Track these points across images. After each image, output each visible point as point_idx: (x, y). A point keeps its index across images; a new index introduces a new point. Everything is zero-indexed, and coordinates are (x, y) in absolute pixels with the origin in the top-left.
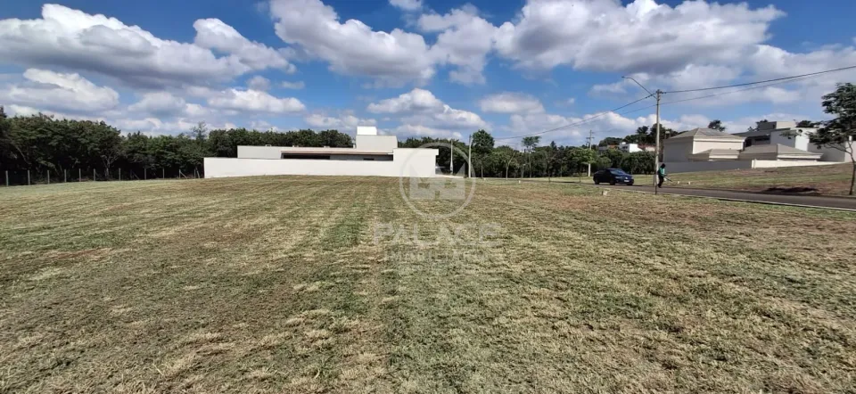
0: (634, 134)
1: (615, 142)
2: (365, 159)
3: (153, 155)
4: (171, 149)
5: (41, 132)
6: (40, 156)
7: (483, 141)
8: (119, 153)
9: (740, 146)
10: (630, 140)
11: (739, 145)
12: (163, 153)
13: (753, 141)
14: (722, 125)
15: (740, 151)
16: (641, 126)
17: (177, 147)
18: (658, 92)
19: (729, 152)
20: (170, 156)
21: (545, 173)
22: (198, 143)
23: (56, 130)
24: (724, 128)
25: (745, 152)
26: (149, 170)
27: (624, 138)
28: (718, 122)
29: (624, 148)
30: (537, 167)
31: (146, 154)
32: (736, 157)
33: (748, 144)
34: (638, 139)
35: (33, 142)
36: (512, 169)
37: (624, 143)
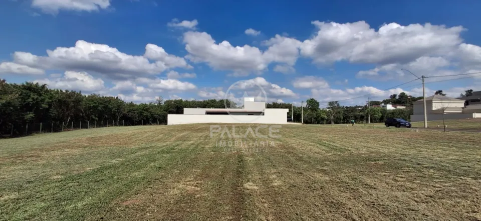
0: (388, 99)
1: (377, 103)
2: (249, 115)
3: (138, 113)
4: (147, 110)
5: (95, 103)
6: (93, 114)
7: (313, 104)
8: (124, 112)
9: (463, 105)
10: (386, 102)
11: (461, 104)
12: (142, 112)
13: (469, 103)
14: (443, 93)
15: (463, 108)
16: (392, 94)
17: (148, 109)
18: (423, 77)
19: (456, 108)
20: (145, 113)
21: (342, 122)
22: (159, 107)
23: (100, 102)
24: (445, 95)
25: (465, 109)
26: (136, 121)
27: (381, 101)
28: (441, 91)
29: (383, 107)
30: (337, 118)
31: (134, 113)
32: (461, 112)
33: (467, 104)
34: (391, 101)
35: (90, 108)
36: (323, 119)
37: (383, 104)
